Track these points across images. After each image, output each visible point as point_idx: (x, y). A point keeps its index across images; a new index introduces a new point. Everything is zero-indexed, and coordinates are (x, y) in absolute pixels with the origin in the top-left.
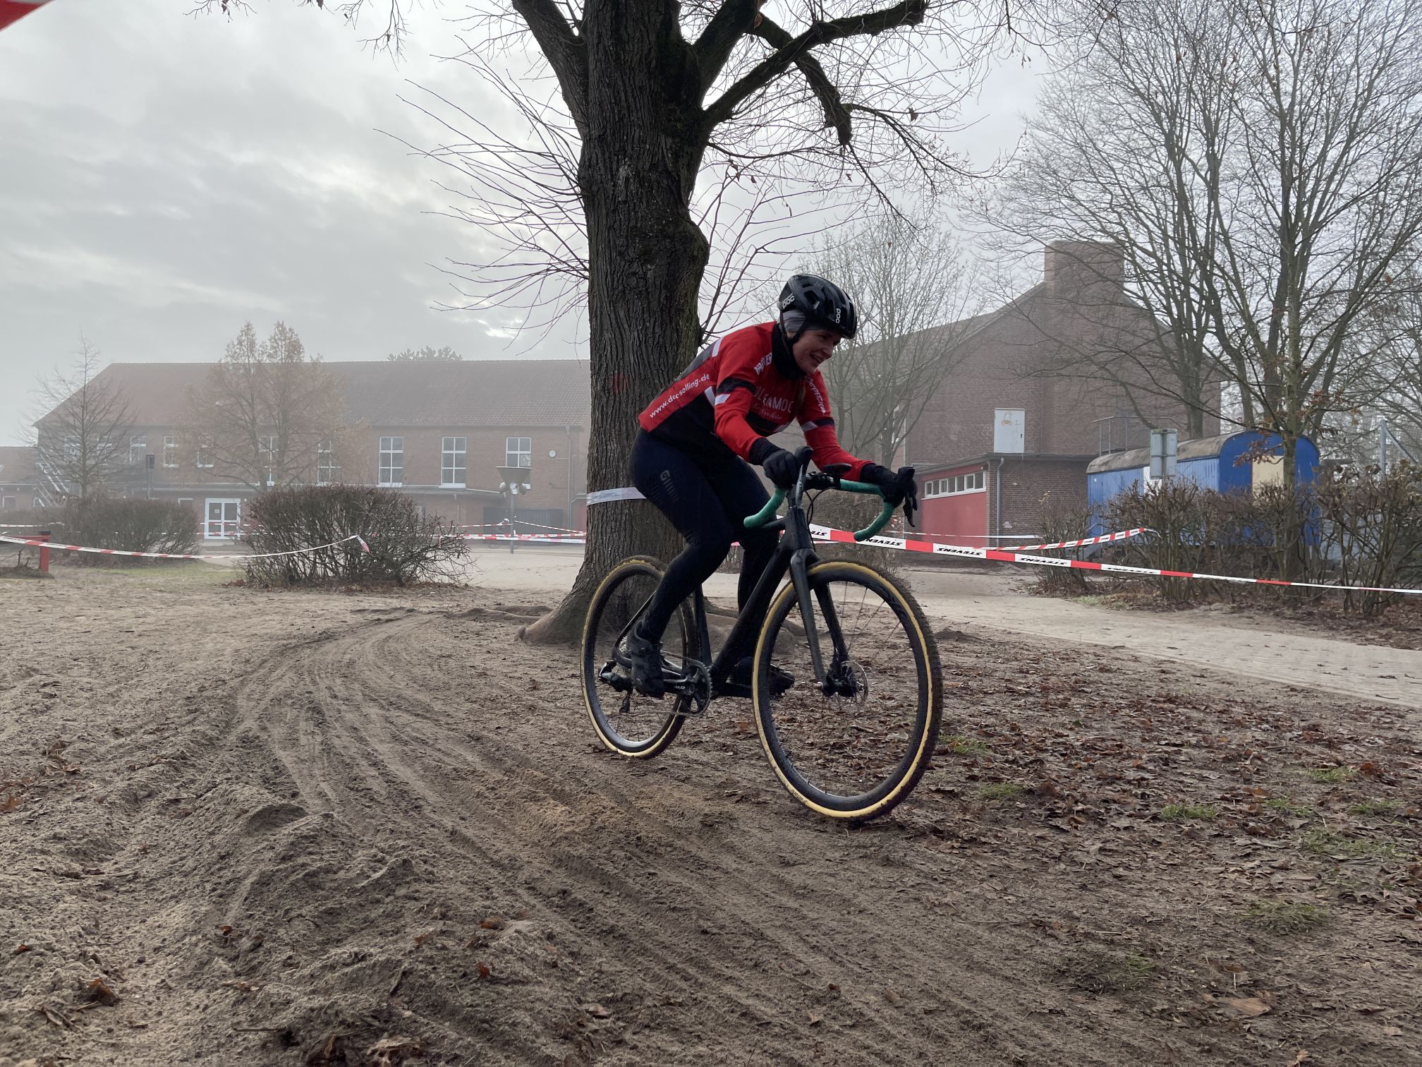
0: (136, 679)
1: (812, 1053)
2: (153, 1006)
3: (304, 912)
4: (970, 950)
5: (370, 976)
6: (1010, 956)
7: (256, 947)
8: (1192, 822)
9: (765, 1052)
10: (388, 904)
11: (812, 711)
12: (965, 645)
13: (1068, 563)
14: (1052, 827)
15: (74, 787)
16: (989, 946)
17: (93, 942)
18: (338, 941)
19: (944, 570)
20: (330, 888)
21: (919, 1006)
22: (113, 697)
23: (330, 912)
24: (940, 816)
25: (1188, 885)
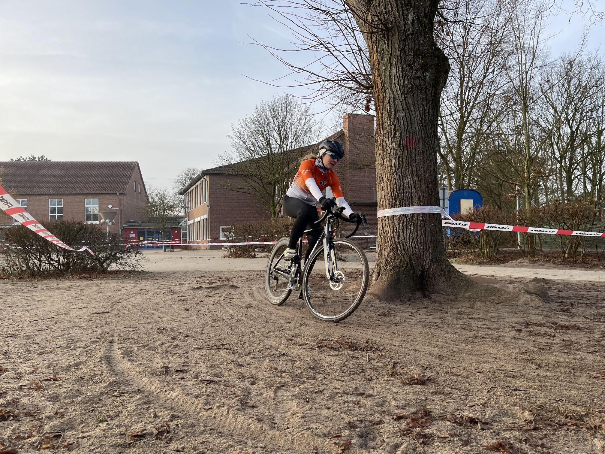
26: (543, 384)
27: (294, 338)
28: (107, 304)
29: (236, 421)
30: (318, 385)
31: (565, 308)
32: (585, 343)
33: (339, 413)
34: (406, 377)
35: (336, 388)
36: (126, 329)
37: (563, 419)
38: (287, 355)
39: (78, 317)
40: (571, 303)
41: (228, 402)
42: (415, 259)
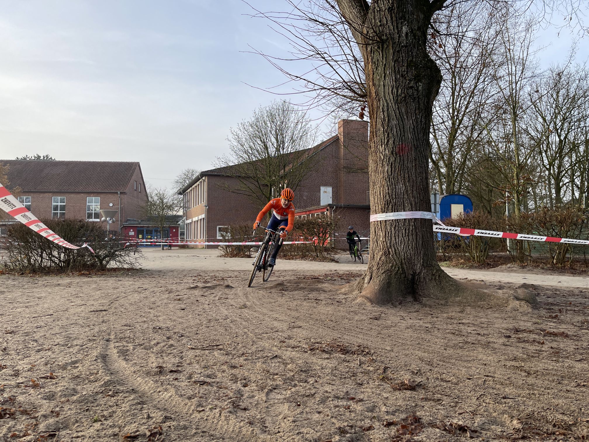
26: (532, 392)
27: (286, 340)
28: (105, 301)
29: (228, 424)
30: (310, 389)
31: (554, 315)
32: (573, 351)
33: (329, 417)
34: (396, 382)
35: (327, 392)
36: (123, 328)
37: (551, 428)
38: (280, 357)
39: (77, 315)
40: (560, 310)
41: (220, 404)
42: (407, 263)
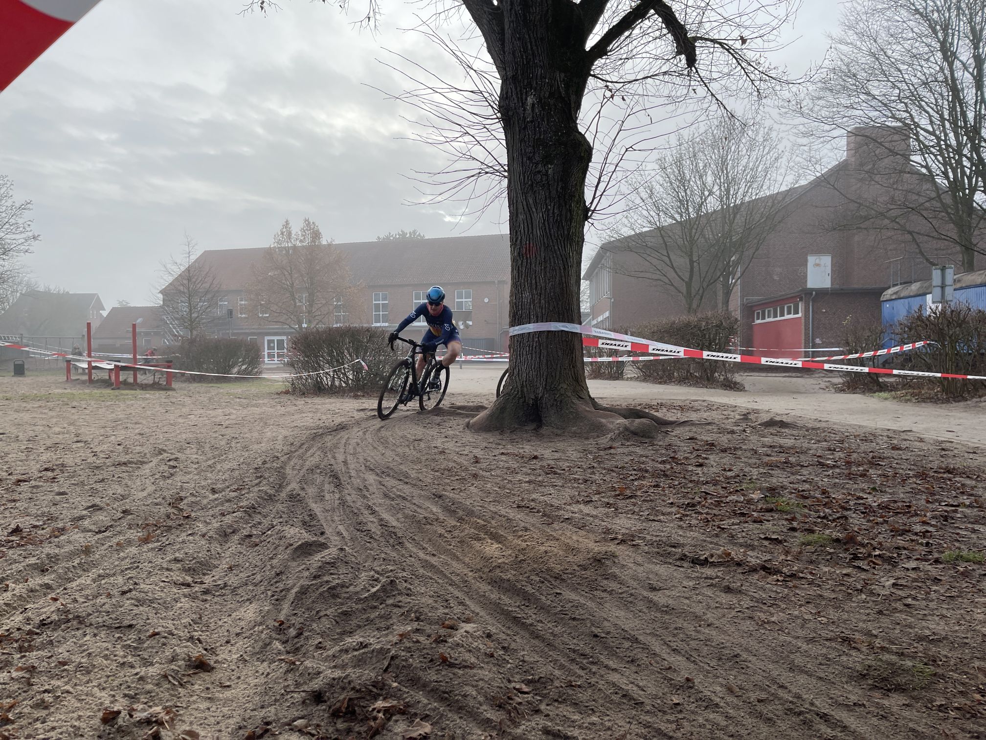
0: (225, 456)
1: (674, 726)
2: (234, 673)
3: (328, 612)
4: (792, 656)
5: (371, 658)
6: (822, 662)
7: (299, 635)
8: (966, 564)
9: (640, 723)
10: (382, 610)
11: (672, 479)
12: (786, 430)
13: (866, 370)
14: (855, 567)
15: (188, 526)
16: (806, 654)
17: (198, 629)
18: (351, 632)
19: (770, 374)
20: (344, 597)
21: (753, 696)
22: (211, 467)
23: (345, 613)
24: (768, 557)
25: (962, 611)
42: (528, 386)
